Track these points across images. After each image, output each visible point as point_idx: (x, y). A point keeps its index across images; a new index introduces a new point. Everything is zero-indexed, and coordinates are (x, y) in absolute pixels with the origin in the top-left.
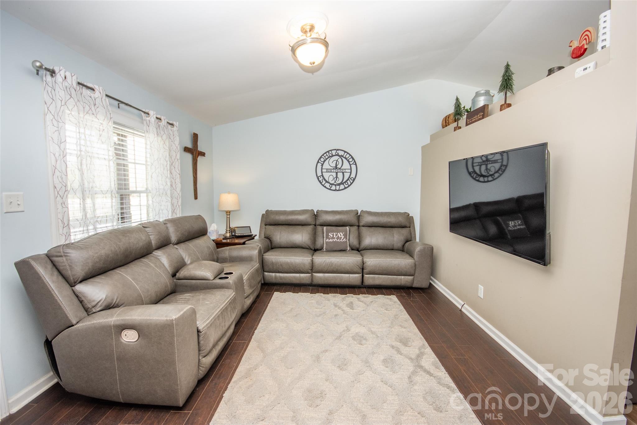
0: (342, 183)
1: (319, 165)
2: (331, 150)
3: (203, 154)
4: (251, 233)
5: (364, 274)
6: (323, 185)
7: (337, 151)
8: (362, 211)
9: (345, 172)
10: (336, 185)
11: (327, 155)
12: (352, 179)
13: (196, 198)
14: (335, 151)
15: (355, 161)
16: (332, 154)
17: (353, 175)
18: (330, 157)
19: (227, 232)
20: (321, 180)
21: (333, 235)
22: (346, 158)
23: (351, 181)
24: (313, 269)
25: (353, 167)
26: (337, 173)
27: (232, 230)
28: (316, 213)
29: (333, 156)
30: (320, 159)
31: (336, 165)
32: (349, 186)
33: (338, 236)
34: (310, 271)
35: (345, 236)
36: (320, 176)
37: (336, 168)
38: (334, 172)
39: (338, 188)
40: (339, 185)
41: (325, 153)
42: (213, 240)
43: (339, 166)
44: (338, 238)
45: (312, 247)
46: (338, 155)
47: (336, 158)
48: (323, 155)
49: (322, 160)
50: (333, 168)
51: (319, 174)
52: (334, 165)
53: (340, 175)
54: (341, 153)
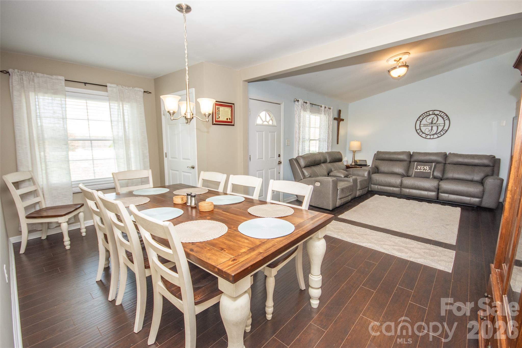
0: (436, 134)
1: (418, 122)
2: (429, 111)
3: (343, 120)
4: (366, 163)
5: (439, 193)
6: (420, 136)
7: (434, 111)
8: (450, 153)
9: (439, 126)
10: (430, 135)
11: (425, 115)
12: (445, 130)
13: (338, 143)
14: (432, 111)
15: (448, 118)
16: (429, 114)
17: (446, 128)
18: (427, 116)
19: (352, 163)
20: (419, 132)
21: (421, 167)
22: (441, 116)
23: (444, 132)
24: (401, 186)
25: (447, 122)
26: (432, 127)
27: (356, 161)
28: (412, 154)
29: (430, 115)
30: (419, 118)
31: (432, 121)
32: (442, 136)
33: (425, 169)
34: (399, 186)
35: (430, 169)
36: (418, 129)
37: (432, 123)
38: (430, 126)
39: (432, 137)
40: (433, 135)
41: (424, 113)
42: (345, 165)
43: (434, 122)
44: (424, 170)
45: (405, 174)
46: (434, 114)
47: (433, 116)
48: (422, 115)
49: (421, 118)
50: (429, 123)
51: (418, 127)
52: (430, 121)
53: (435, 128)
54: (437, 113)
